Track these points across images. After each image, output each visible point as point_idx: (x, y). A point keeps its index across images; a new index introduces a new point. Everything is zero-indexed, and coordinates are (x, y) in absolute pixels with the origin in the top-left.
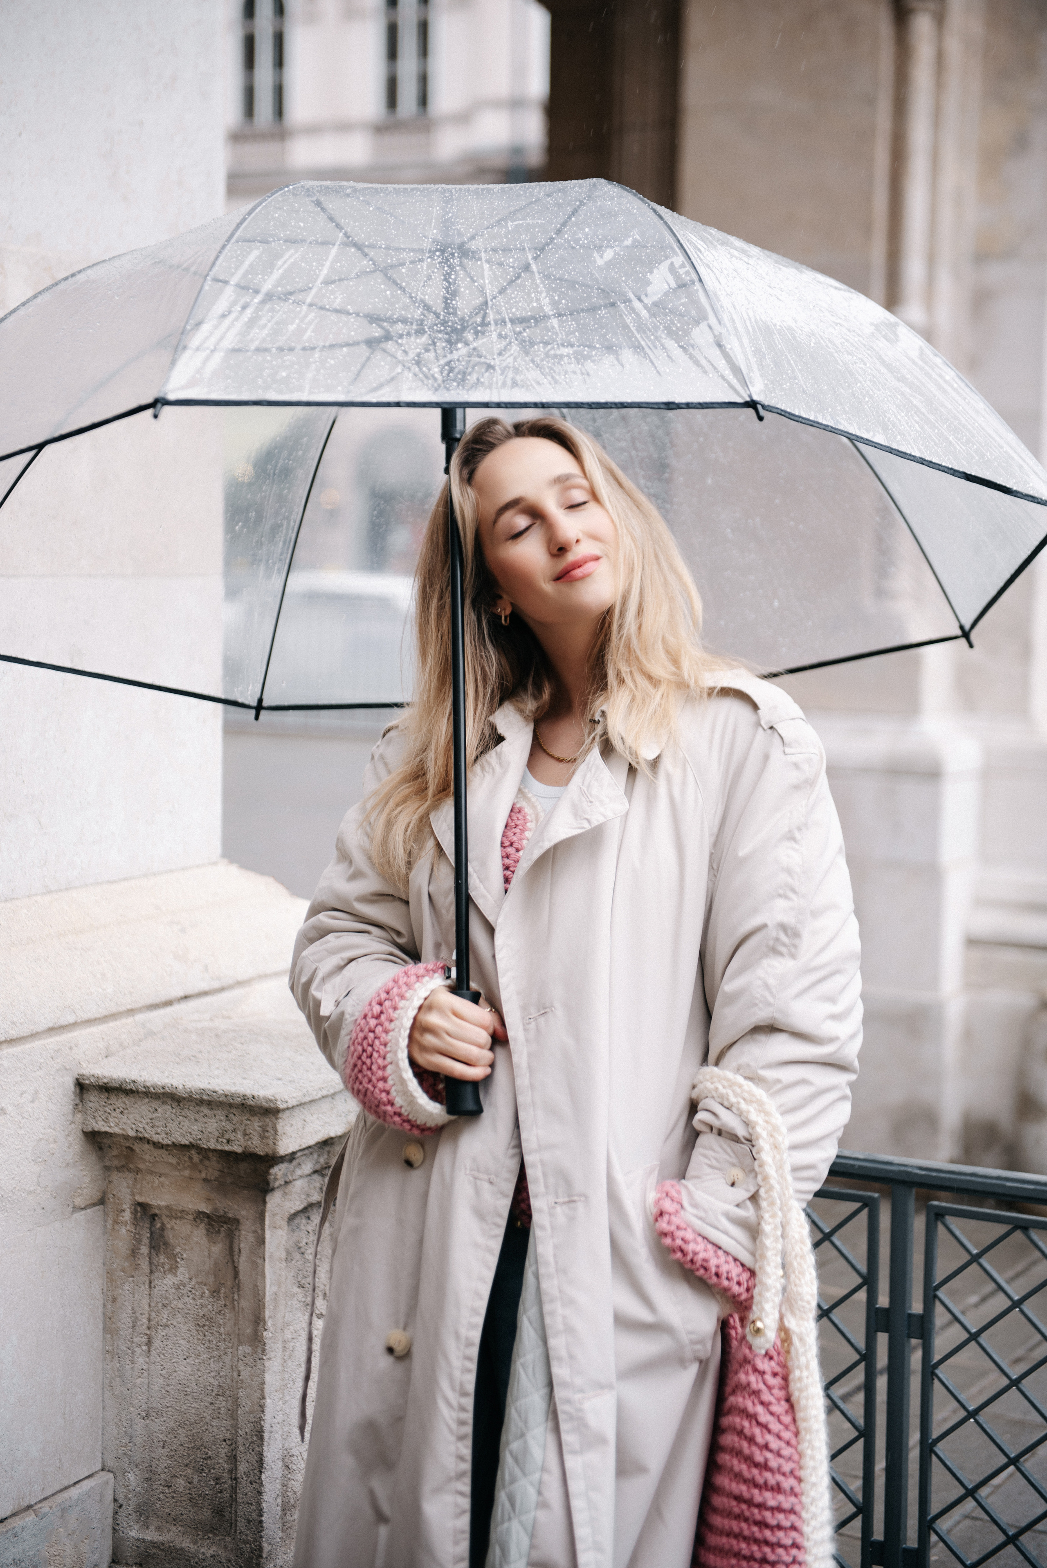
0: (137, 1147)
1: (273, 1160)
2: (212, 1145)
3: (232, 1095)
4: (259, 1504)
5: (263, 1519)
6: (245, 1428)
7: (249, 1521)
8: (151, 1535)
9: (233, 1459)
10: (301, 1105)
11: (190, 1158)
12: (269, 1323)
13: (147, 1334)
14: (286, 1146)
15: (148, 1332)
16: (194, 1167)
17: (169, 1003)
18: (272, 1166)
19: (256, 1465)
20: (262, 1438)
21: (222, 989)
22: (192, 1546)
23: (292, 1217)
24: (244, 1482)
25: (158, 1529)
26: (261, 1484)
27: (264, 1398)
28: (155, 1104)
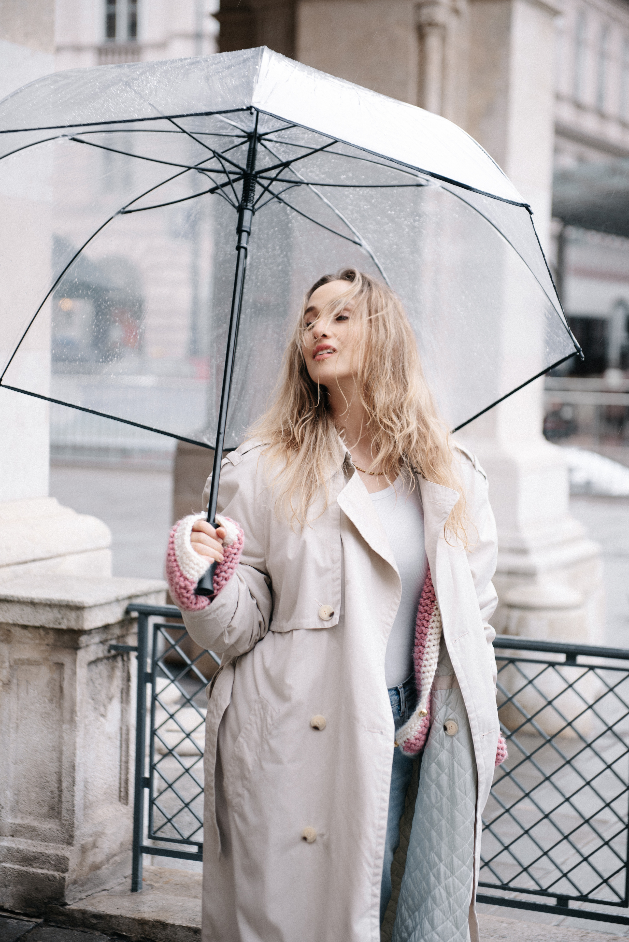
0: (13, 629)
1: (81, 632)
2: (52, 625)
3: (61, 601)
4: (73, 801)
5: (74, 809)
6: (66, 765)
7: (68, 810)
8: (18, 821)
9: (60, 781)
10: (95, 606)
11: (40, 634)
12: (79, 714)
13: (17, 723)
14: (88, 625)
15: (17, 722)
16: (41, 638)
17: (25, 562)
18: (80, 636)
19: (71, 782)
20: (74, 769)
21: (51, 558)
22: (39, 825)
23: (90, 663)
24: (65, 791)
25: (22, 818)
26: (74, 792)
27: (75, 749)
28: (23, 607)
